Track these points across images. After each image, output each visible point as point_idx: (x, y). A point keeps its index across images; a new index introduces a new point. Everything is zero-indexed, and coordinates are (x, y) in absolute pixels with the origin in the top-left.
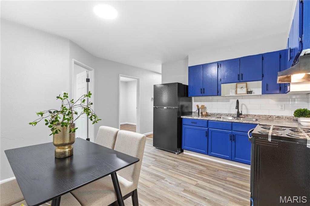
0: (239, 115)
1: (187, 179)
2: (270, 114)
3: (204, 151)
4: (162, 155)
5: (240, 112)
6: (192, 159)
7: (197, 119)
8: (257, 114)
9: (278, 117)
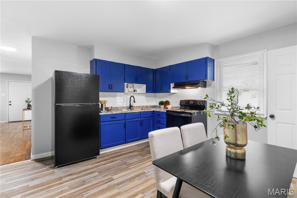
0: (131, 107)
1: (149, 162)
2: (143, 105)
3: (123, 141)
4: (90, 166)
5: (131, 105)
6: (116, 153)
7: (117, 114)
8: (138, 105)
9: (146, 106)
